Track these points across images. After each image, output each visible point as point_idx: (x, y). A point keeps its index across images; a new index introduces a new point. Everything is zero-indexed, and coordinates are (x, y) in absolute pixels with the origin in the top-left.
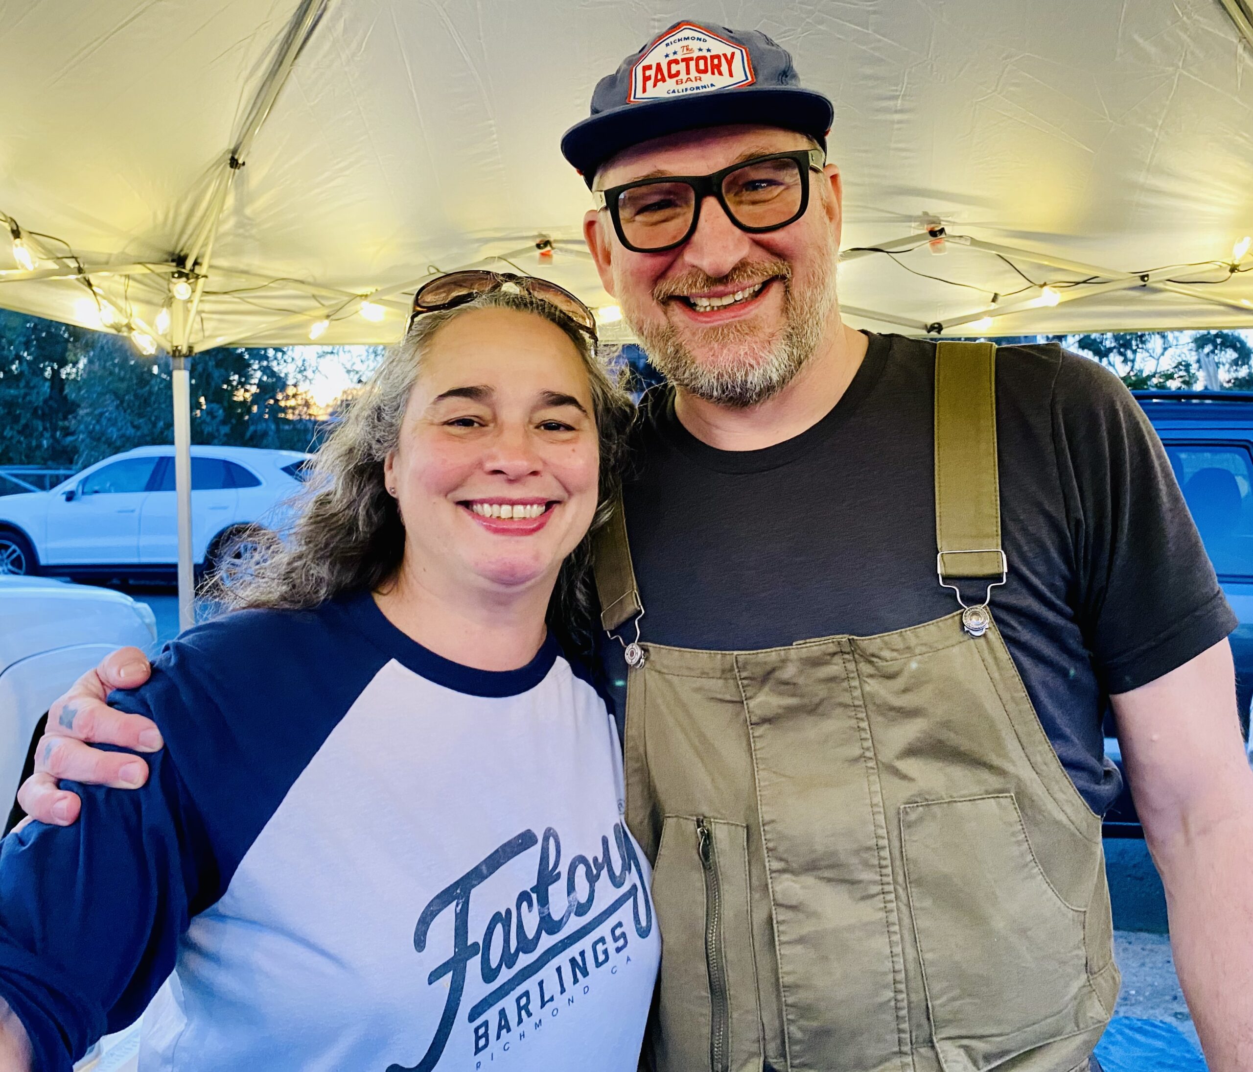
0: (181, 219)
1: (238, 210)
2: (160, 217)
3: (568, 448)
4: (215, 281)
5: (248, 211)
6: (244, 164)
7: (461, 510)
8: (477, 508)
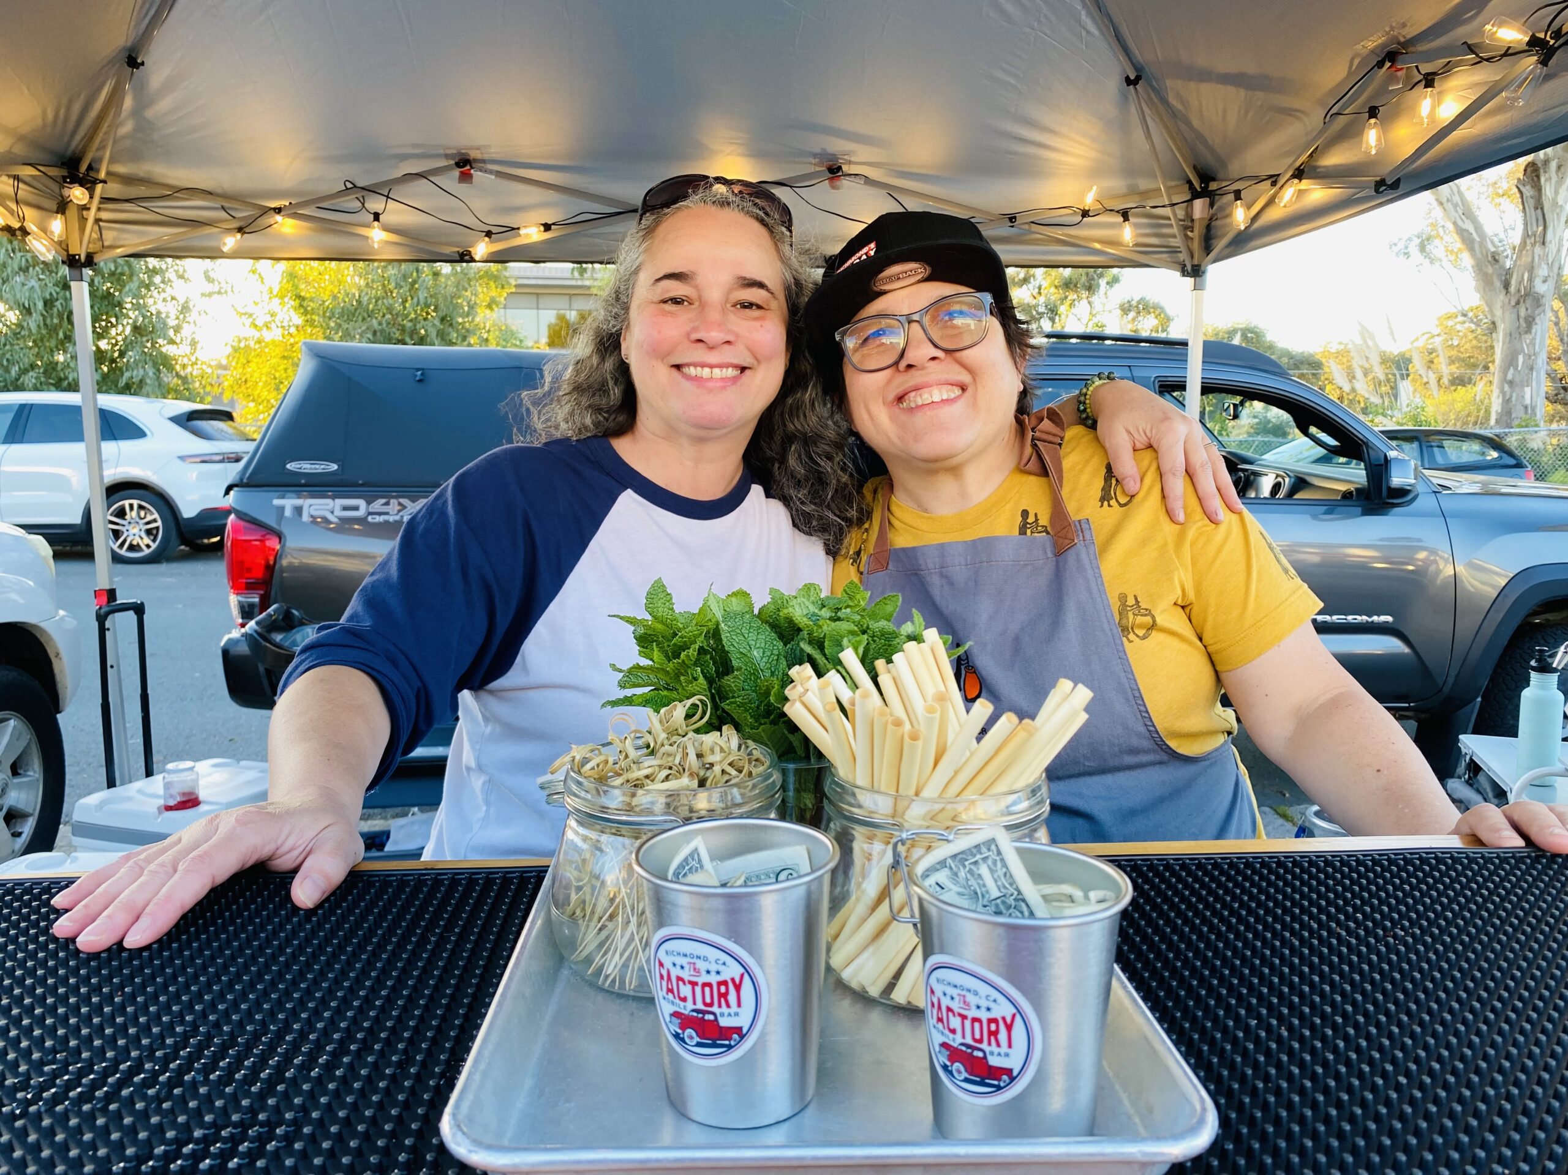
0: (74, 117)
1: (137, 112)
2: (50, 116)
3: (757, 324)
4: (114, 189)
5: (149, 114)
6: (143, 64)
7: (674, 371)
8: (685, 370)
